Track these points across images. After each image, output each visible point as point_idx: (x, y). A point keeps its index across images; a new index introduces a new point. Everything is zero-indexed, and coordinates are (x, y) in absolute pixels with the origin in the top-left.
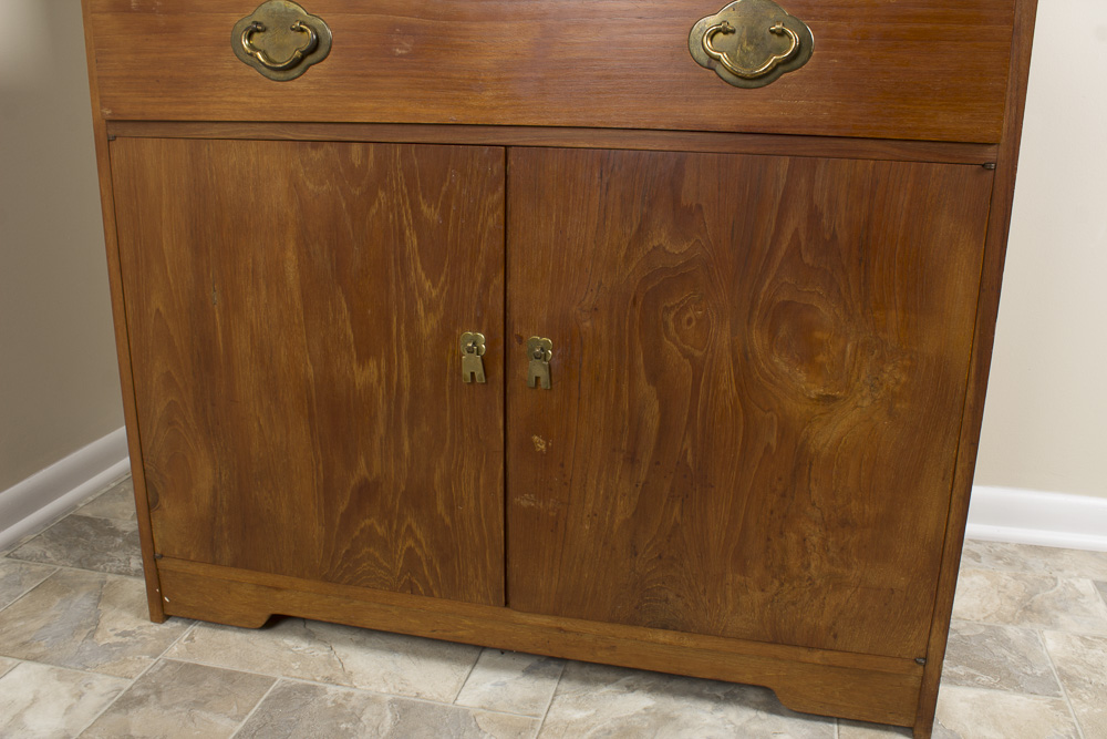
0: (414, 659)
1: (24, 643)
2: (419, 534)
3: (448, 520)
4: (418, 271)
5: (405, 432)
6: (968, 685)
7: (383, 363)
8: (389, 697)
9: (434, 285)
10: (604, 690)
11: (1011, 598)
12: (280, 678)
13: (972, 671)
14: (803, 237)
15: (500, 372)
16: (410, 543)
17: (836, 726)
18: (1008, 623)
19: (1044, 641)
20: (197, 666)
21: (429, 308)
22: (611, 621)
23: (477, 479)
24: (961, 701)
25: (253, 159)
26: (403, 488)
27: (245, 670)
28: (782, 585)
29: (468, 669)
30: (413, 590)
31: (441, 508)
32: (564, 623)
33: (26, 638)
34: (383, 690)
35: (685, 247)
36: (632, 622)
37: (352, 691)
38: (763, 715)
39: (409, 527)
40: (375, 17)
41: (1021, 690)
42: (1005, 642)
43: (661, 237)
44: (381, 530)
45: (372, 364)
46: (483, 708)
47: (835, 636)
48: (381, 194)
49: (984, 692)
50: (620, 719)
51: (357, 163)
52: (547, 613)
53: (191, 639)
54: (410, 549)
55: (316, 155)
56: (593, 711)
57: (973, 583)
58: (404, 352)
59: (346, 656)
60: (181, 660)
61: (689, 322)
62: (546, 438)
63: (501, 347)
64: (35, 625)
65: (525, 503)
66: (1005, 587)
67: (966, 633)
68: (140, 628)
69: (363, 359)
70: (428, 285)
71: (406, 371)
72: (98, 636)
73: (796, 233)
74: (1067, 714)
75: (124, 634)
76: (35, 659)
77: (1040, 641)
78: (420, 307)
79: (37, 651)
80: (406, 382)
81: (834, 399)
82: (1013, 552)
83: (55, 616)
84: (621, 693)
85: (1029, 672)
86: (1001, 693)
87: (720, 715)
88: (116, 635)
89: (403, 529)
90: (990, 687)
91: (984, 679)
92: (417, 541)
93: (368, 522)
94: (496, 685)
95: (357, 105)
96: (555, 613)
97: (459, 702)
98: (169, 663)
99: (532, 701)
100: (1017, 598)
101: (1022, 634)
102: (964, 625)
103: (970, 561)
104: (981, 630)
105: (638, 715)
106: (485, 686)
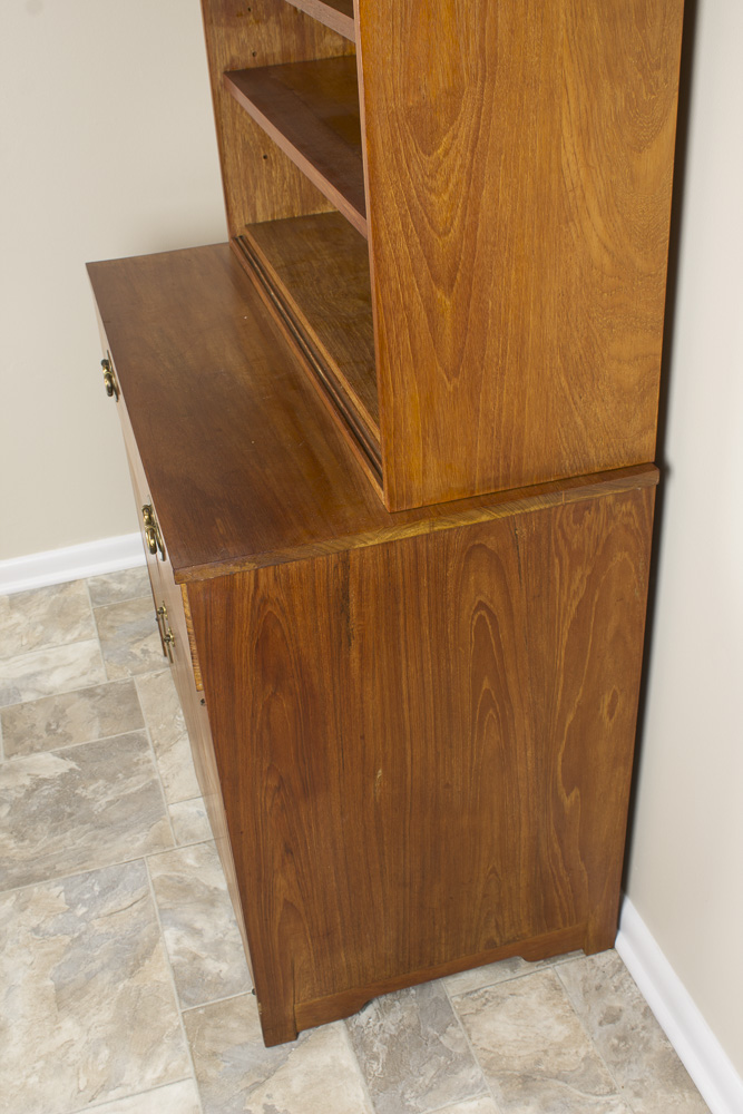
1: (113, 627)
6: (358, 1057)
8: (156, 777)
11: (538, 1062)
12: (146, 729)
13: (383, 1057)
18: (487, 1067)
19: (472, 1100)
24: (332, 1057)
27: (144, 712)
33: (117, 624)
34: (162, 772)
37: (153, 760)
41: (374, 1094)
42: (448, 1071)
46: (172, 818)
49: (354, 1068)
50: (198, 880)
53: (158, 675)
56: (197, 866)
59: (184, 740)
60: (136, 685)
64: (130, 618)
66: (559, 1054)
67: (445, 1040)
72: (137, 644)
75: (145, 651)
76: (102, 640)
77: (469, 1097)
79: (110, 635)
82: (647, 1048)
85: (407, 1096)
86: (360, 1080)
87: (231, 926)
90: (365, 1072)
91: (376, 1067)
94: (198, 812)
97: (171, 807)
98: (132, 683)
99: (192, 835)
100: (543, 1068)
101: (472, 1081)
102: (459, 1035)
103: (596, 1017)
104: (460, 1050)
105: (207, 887)
106: (193, 810)
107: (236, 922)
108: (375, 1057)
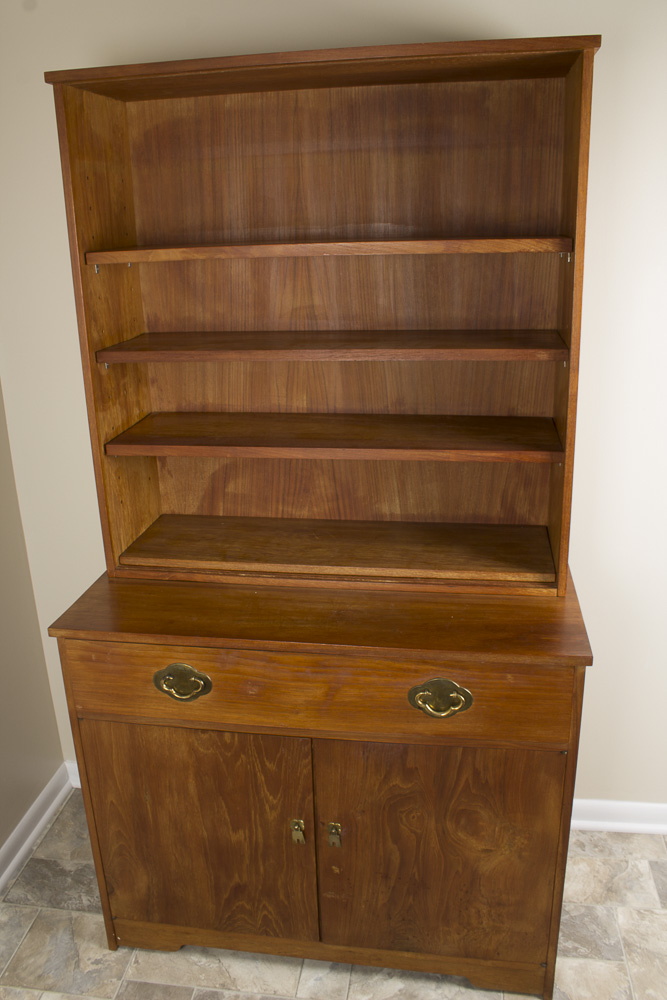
0: (268, 965)
1: (40, 976)
2: (270, 909)
3: (286, 903)
4: (265, 791)
5: (261, 863)
6: (573, 956)
7: (247, 831)
8: (259, 996)
9: (275, 798)
10: (376, 978)
11: (601, 881)
12: (196, 988)
13: (576, 945)
14: (470, 782)
15: (313, 837)
16: (265, 912)
17: (502, 994)
18: (598, 903)
19: (617, 916)
20: (146, 984)
21: (272, 808)
22: (379, 948)
23: (302, 884)
24: (569, 969)
25: (167, 736)
26: (260, 888)
27: (175, 984)
28: (468, 931)
29: (299, 969)
30: (267, 934)
31: (282, 897)
32: (352, 949)
33: (40, 972)
34: (255, 991)
35: (410, 785)
36: (390, 948)
37: (238, 993)
38: (463, 990)
39: (264, 906)
40: (236, 676)
41: (602, 958)
42: (595, 919)
43: (396, 781)
44: (248, 907)
45: (241, 832)
47: (498, 954)
48: (243, 756)
49: (581, 961)
51: (228, 741)
52: (344, 945)
53: (137, 962)
54: (265, 916)
55: (205, 736)
56: (371, 996)
57: (579, 870)
58: (259, 828)
59: (229, 966)
60: (135, 980)
61: (413, 817)
62: (339, 867)
63: (312, 826)
64: (41, 960)
65: (329, 896)
66: (598, 872)
67: (574, 914)
68: (104, 956)
69: (235, 829)
70: (271, 798)
71: (260, 836)
72: (82, 965)
73: (467, 780)
74: (626, 974)
75: (97, 962)
76: (50, 989)
77: (615, 916)
78: (267, 807)
79: (50, 982)
80: (261, 840)
81: (491, 851)
82: (605, 840)
83: (51, 951)
84: (385, 980)
85: (607, 943)
86: (591, 961)
87: (440, 991)
88: (92, 963)
89: (261, 906)
90: (586, 957)
91: (583, 950)
92: (270, 912)
93: (240, 903)
94: (316, 980)
95: (228, 715)
96: (348, 945)
97: (298, 996)
98: (129, 983)
99: (339, 991)
100: (604, 881)
101: (605, 912)
102: (573, 907)
103: (579, 850)
104: (583, 910)
105: (396, 995)
106: (311, 982)
107: (437, 988)
108: (576, 949)
